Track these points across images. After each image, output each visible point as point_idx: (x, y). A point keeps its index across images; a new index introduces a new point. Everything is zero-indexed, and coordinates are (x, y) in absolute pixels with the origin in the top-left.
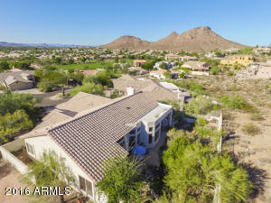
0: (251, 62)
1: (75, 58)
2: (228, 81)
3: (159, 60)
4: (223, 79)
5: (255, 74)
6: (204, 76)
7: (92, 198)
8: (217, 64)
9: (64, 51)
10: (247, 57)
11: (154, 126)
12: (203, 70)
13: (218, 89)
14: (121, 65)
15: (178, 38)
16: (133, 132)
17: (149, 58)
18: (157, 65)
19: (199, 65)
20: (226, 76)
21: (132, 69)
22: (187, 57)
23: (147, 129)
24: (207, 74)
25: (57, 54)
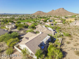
0: (75, 20)
1: (25, 18)
2: (68, 26)
3: (48, 19)
4: (66, 25)
5: (75, 24)
6: (61, 24)
7: (33, 57)
8: (65, 21)
9: (21, 16)
10: (73, 19)
11: (46, 42)
12: (61, 23)
13: (64, 28)
14: (38, 21)
15: (54, 11)
16: (41, 43)
17: (46, 18)
18: (48, 21)
19: (60, 21)
20: (67, 24)
21: (41, 22)
22: (56, 18)
23: (44, 43)
24: (62, 24)
25: (20, 17)
